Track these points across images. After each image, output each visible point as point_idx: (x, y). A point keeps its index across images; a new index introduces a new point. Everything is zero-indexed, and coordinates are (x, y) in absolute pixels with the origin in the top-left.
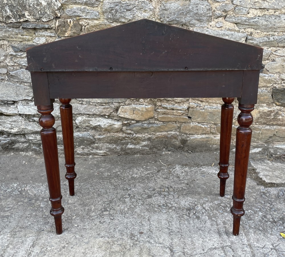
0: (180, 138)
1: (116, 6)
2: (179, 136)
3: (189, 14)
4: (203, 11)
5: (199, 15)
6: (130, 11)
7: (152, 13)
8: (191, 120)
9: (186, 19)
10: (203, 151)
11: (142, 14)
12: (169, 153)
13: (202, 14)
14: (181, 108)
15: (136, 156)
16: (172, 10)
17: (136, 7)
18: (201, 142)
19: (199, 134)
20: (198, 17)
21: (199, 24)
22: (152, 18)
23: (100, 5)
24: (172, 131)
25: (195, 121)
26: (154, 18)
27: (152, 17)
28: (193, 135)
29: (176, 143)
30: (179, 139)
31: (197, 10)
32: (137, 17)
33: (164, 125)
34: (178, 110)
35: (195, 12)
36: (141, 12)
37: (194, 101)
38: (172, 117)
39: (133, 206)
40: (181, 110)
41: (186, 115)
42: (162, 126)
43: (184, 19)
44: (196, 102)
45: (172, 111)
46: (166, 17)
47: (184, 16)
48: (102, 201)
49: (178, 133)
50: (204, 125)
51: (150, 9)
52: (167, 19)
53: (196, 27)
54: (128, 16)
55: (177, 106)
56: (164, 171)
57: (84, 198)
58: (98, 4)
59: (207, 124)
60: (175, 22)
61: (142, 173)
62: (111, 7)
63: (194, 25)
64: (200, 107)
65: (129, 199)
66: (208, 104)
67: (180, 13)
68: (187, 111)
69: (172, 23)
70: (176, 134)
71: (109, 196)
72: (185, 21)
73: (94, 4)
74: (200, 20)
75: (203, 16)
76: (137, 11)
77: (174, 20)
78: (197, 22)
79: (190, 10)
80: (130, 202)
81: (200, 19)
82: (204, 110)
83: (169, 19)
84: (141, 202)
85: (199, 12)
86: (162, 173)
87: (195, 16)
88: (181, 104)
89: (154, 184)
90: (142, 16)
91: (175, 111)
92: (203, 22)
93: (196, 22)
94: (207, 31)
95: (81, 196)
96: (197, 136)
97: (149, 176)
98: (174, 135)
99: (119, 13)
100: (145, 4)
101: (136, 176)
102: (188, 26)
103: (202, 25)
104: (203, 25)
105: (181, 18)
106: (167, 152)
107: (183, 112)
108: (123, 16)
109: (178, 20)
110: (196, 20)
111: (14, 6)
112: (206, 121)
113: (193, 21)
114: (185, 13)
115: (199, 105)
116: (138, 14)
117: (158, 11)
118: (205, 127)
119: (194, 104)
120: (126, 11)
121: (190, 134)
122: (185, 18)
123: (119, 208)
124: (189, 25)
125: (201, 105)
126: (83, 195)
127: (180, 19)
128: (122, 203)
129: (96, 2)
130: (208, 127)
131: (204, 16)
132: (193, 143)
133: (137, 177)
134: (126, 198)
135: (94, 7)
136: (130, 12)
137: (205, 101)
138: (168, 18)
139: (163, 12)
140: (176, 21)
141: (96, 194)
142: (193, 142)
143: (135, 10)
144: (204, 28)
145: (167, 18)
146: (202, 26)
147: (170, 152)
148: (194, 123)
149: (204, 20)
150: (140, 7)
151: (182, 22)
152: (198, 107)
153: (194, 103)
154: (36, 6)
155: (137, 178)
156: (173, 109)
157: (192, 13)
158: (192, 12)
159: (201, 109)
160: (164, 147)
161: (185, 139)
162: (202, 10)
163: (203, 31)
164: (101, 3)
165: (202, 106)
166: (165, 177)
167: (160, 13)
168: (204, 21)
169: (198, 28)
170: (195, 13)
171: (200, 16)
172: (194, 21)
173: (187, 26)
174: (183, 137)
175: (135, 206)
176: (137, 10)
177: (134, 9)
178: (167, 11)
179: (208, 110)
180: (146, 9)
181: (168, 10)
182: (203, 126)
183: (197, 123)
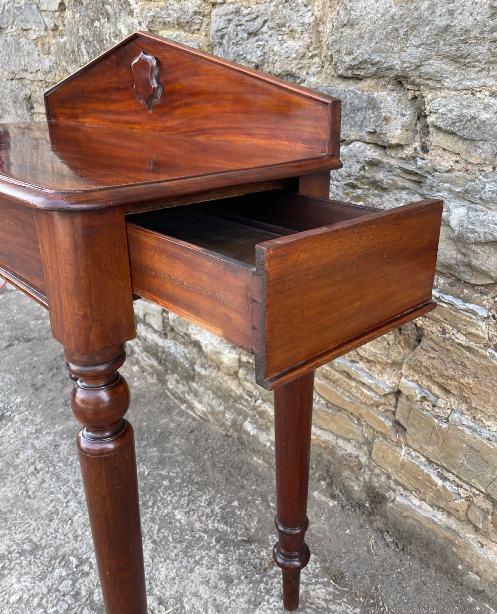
0: (367, 477)
1: (229, 23)
2: (367, 469)
3: (415, 36)
4: (471, 18)
5: (455, 36)
6: (257, 38)
7: (309, 40)
8: (405, 438)
9: (404, 54)
10: (432, 565)
11: (285, 45)
12: (331, 504)
13: (468, 31)
14: (370, 381)
15: (255, 459)
16: (369, 23)
17: (268, 23)
18: (427, 531)
19: (427, 500)
20: (451, 45)
21: (457, 78)
22: (312, 57)
23: (204, 26)
24: (349, 441)
25: (416, 446)
26: (316, 55)
27: (310, 54)
28: (408, 493)
29: (352, 487)
30: (361, 479)
31: (451, 13)
32: (271, 54)
33: (327, 412)
34: (364, 384)
35: (441, 22)
36: (280, 37)
37: (416, 378)
38: (347, 399)
39: (36, 601)
40: (370, 389)
41: (388, 414)
42: (323, 411)
43: (396, 56)
44: (424, 382)
45: (347, 380)
46: (344, 52)
47: (398, 43)
48: (27, 536)
49: (364, 460)
50: (445, 479)
51: (303, 24)
52: (347, 59)
53: (448, 89)
54: (251, 53)
55: (362, 369)
56: (259, 553)
57: (27, 500)
58: (200, 21)
59: (457, 480)
60: (369, 69)
61: (204, 519)
62: (220, 28)
63: (439, 81)
64: (434, 406)
65: (64, 574)
66: (468, 410)
67: (387, 33)
68: (393, 401)
69: (362, 73)
70: (357, 457)
71: (58, 531)
72: (403, 62)
73: (191, 22)
74: (461, 57)
75: (476, 38)
76: (271, 36)
77: (365, 62)
78: (449, 67)
79: (420, 17)
80: (53, 585)
81: (459, 54)
82: (445, 426)
83: (352, 57)
84: (65, 606)
85: (456, 22)
86: (246, 555)
87: (442, 43)
88: (374, 368)
89: (172, 575)
90: (283, 51)
91: (354, 384)
92: (474, 66)
93: (446, 67)
94: (487, 107)
95: (30, 493)
96: (417, 502)
97: (206, 538)
98: (350, 457)
99: (233, 44)
100: (291, 9)
101: (178, 517)
102: (418, 85)
103: (471, 80)
104: (475, 82)
105: (388, 51)
106: (324, 498)
107: (376, 398)
108: (241, 53)
109: (378, 59)
110: (445, 57)
111: (90, 42)
112: (454, 468)
113: (431, 61)
114: (402, 32)
115: (432, 398)
116: (274, 45)
117: (328, 32)
118: (444, 487)
119: (414, 385)
120: (248, 39)
121: (397, 483)
122: (401, 50)
123: (14, 580)
124: (418, 80)
125: (441, 403)
126: (34, 493)
127: (384, 55)
128: (39, 573)
129: (194, 17)
130: (459, 494)
131: (480, 40)
132: (403, 520)
133: (179, 521)
134: (67, 565)
135: (193, 33)
136: (257, 41)
137: (454, 392)
138: (349, 53)
139: (342, 33)
140: (373, 65)
141: (54, 507)
142: (401, 513)
143: (267, 33)
144: (478, 95)
145: (346, 54)
146: (469, 83)
147: (336, 502)
148: (414, 454)
149: (476, 56)
150: (278, 21)
151: (390, 68)
152: (426, 403)
153: (417, 381)
154: (112, 39)
155: (178, 524)
156: (349, 376)
157: (427, 29)
158: (427, 25)
159: (437, 417)
160: (324, 479)
161: (381, 491)
162: (471, 14)
163: (468, 107)
164: (204, 19)
165: (443, 406)
166: (234, 573)
167: (333, 37)
168: (479, 61)
169: (454, 93)
170: (437, 27)
171: (462, 41)
172: (435, 65)
173: (413, 83)
174: (375, 480)
175: (40, 605)
176: (270, 32)
177: (265, 29)
178: (353, 29)
179: (463, 432)
180: (294, 25)
181: (357, 24)
182: (440, 482)
183: (424, 459)
